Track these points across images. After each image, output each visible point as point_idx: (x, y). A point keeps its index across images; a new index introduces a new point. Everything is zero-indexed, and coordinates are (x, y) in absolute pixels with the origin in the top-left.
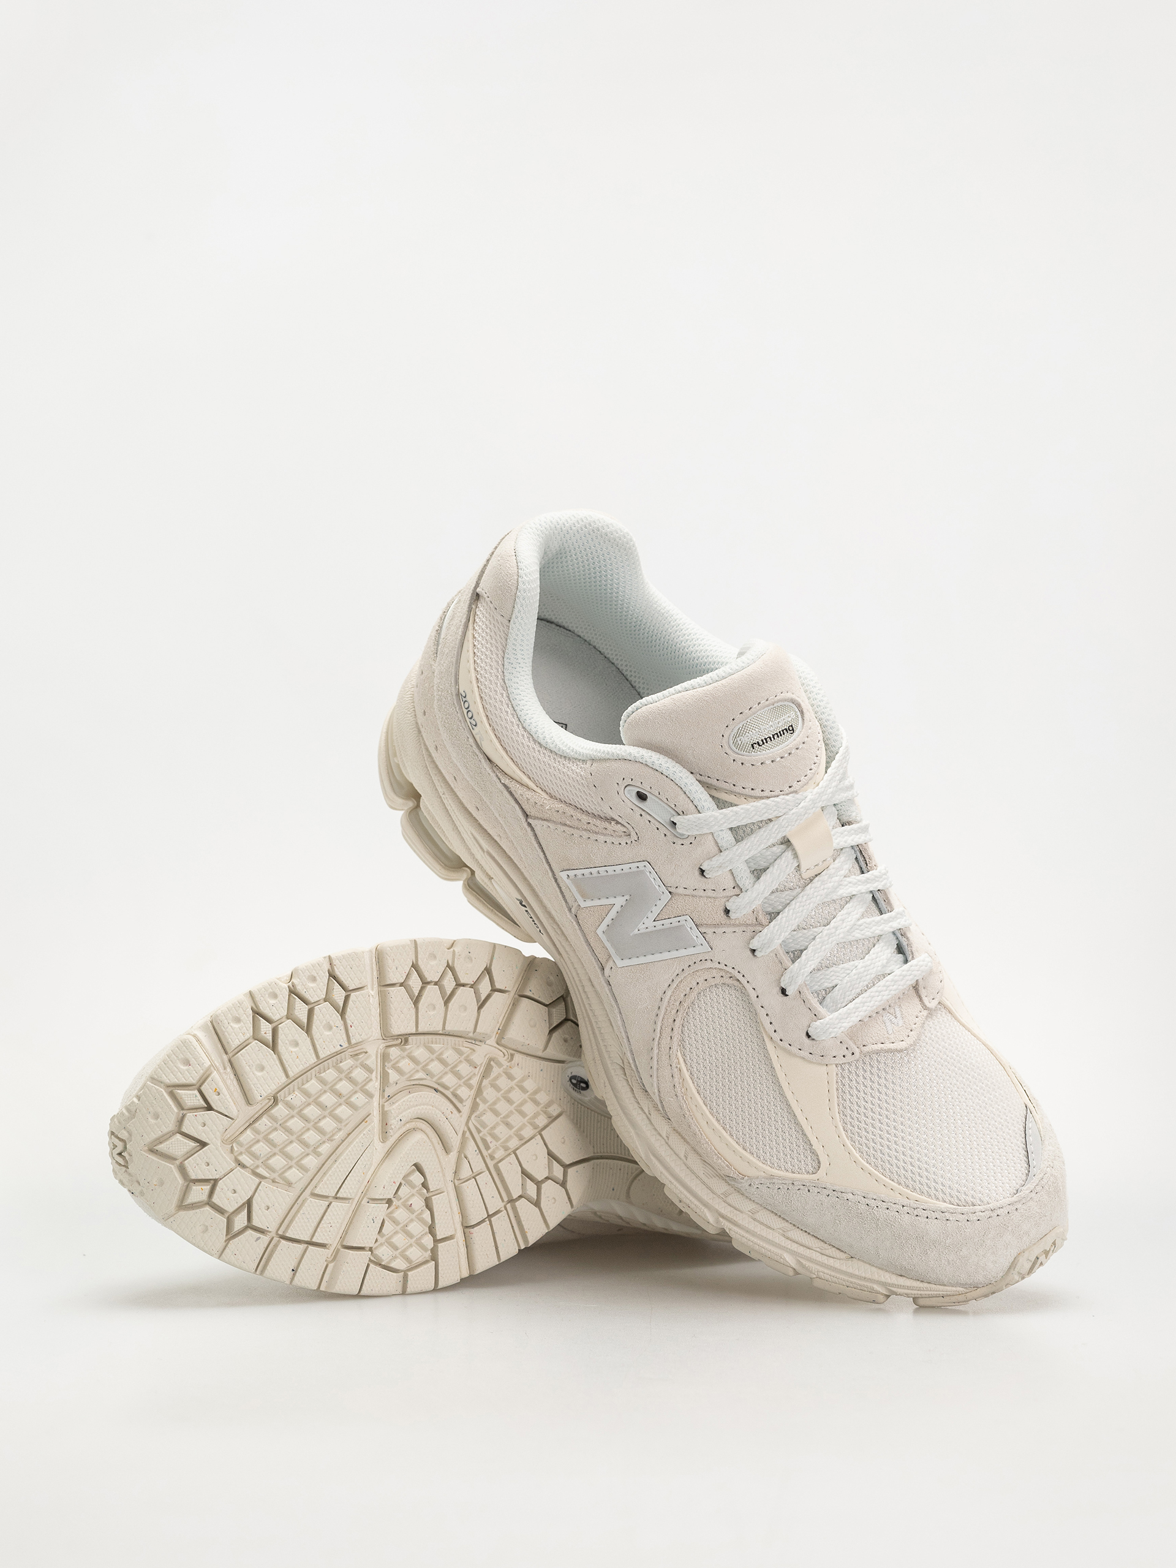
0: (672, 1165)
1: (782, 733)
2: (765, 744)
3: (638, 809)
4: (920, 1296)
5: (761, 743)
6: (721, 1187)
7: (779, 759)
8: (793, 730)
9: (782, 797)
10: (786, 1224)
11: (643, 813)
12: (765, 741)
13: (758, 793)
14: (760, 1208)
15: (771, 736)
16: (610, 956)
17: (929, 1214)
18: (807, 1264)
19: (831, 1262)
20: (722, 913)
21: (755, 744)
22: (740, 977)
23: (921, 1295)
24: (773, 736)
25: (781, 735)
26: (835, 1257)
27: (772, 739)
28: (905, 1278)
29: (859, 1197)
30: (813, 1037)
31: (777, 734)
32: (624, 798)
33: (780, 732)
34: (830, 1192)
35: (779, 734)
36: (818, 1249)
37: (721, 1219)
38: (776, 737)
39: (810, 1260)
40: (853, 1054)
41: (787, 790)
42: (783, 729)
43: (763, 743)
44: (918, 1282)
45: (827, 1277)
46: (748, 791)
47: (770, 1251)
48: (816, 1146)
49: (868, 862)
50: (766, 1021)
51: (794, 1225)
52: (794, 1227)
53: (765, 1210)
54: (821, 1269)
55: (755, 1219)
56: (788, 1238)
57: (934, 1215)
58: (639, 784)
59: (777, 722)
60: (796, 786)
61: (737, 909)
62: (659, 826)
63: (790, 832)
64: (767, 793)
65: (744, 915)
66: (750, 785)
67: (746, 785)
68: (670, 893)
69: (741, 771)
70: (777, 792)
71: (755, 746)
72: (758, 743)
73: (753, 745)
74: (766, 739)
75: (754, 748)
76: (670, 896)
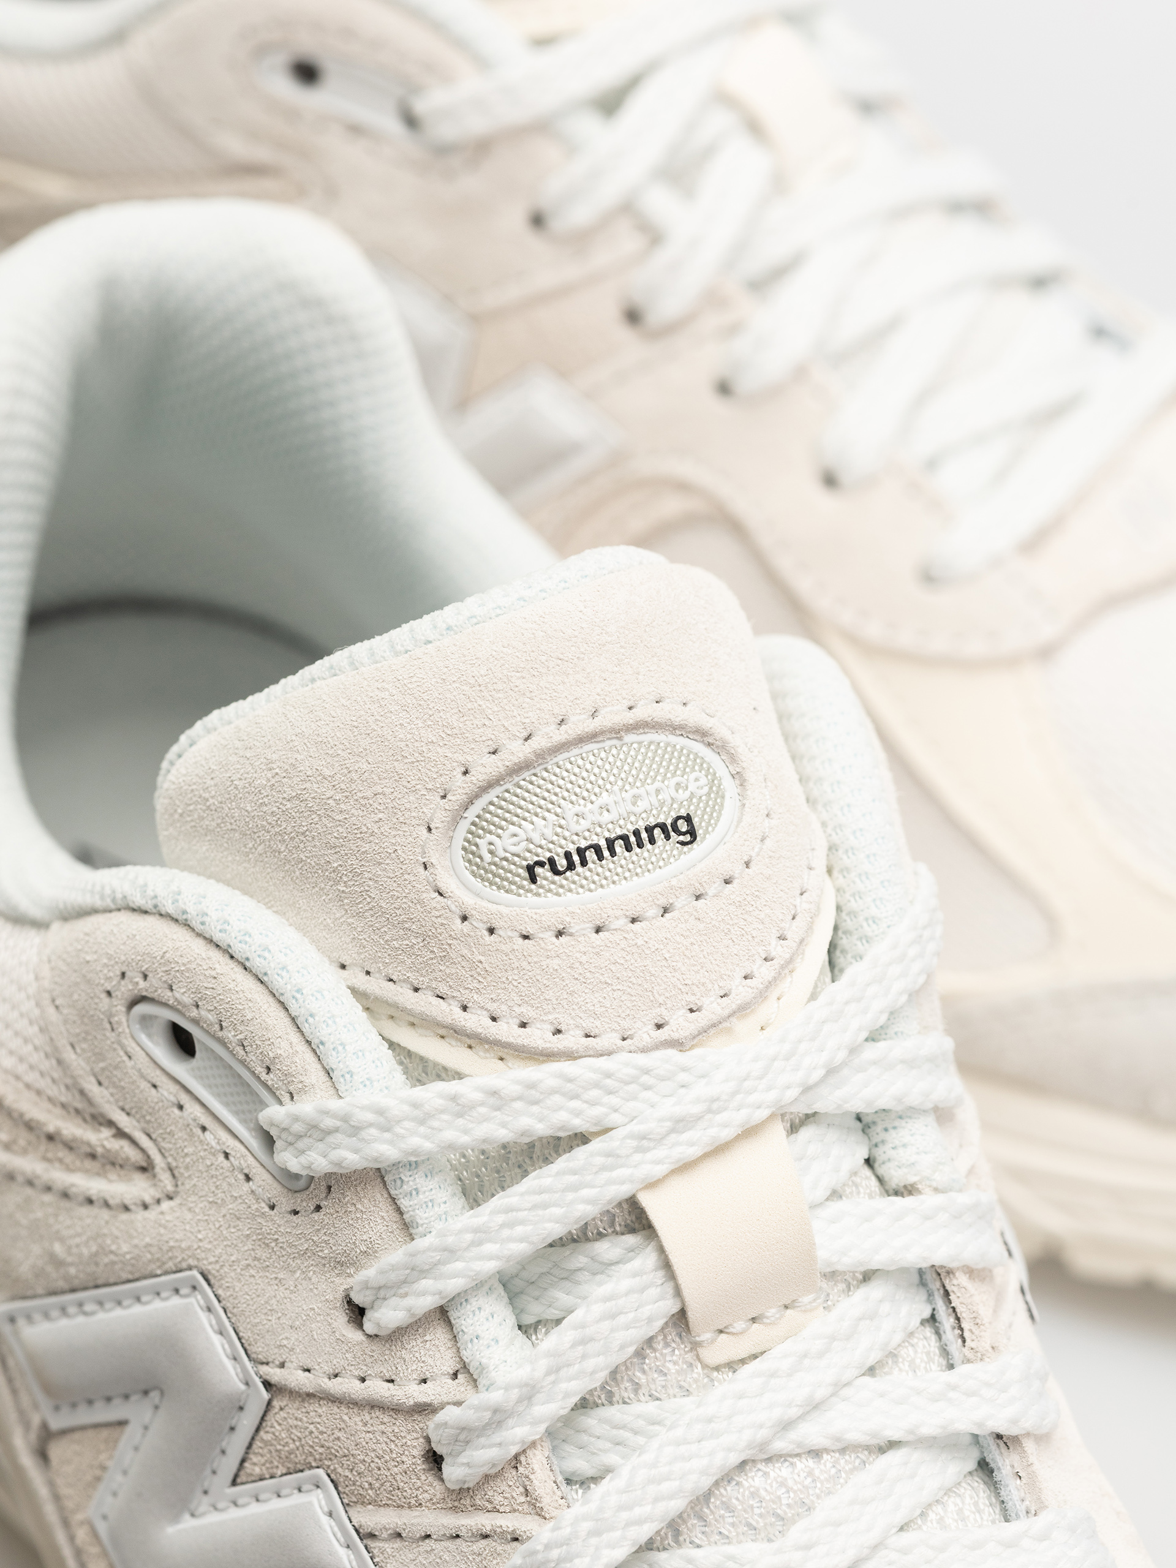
1: (644, 835)
2: (579, 869)
3: (174, 1088)
5: (562, 863)
7: (623, 922)
8: (692, 832)
9: (623, 1056)
11: (184, 1099)
12: (576, 858)
13: (538, 1037)
15: (603, 844)
20: (421, 1465)
21: (541, 864)
24: (610, 844)
25: (640, 845)
27: (606, 853)
31: (625, 838)
33: (637, 833)
35: (633, 839)
38: (619, 846)
41: (646, 1034)
42: (652, 822)
43: (571, 866)
46: (507, 1031)
49: (966, 1334)
58: (167, 996)
59: (627, 796)
60: (680, 1025)
61: (521, 1409)
62: (231, 1143)
63: (652, 1185)
64: (571, 1040)
65: (487, 1478)
66: (516, 1008)
67: (504, 1007)
68: (267, 1385)
69: (482, 958)
70: (608, 1040)
71: (538, 870)
72: (552, 862)
73: (530, 869)
74: (581, 852)
75: (533, 879)
76: (266, 1395)
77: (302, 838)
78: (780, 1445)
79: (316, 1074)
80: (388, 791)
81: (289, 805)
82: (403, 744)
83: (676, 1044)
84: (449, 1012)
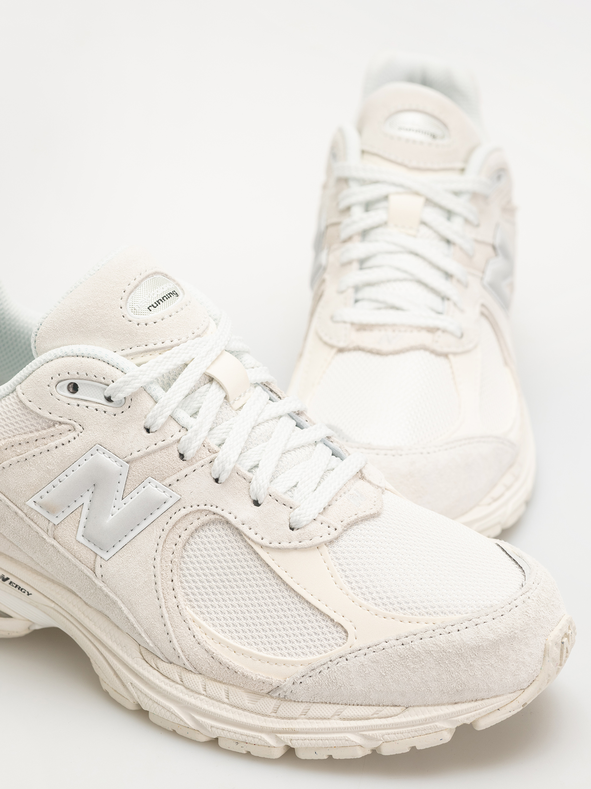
0: (218, 711)
1: (169, 295)
2: (159, 306)
4: (480, 716)
5: (155, 305)
6: (269, 704)
7: (175, 314)
8: (177, 294)
10: (338, 707)
13: (168, 344)
14: (310, 705)
15: (162, 299)
16: (96, 554)
17: (459, 626)
18: (370, 733)
19: (390, 721)
20: (178, 460)
21: (150, 306)
22: (213, 509)
23: (479, 714)
25: (169, 298)
26: (393, 714)
28: (460, 704)
29: (392, 641)
30: (297, 527)
31: (165, 296)
32: (59, 396)
33: (167, 295)
34: (366, 650)
35: (167, 297)
36: (375, 716)
37: (279, 735)
38: (165, 299)
39: (373, 728)
40: (336, 529)
41: (192, 336)
42: (169, 292)
43: (157, 305)
44: (473, 703)
45: (393, 737)
46: (160, 345)
47: (333, 739)
48: (337, 618)
50: (251, 534)
51: (346, 704)
52: (346, 706)
53: (314, 705)
54: (384, 732)
55: (309, 719)
56: (344, 719)
57: (464, 626)
58: (67, 376)
60: (197, 332)
61: (190, 446)
62: (97, 406)
63: (208, 368)
64: (176, 341)
65: (197, 451)
66: (160, 339)
67: (157, 340)
68: (127, 462)
69: (147, 331)
70: (184, 339)
71: (150, 308)
72: (153, 305)
73: (148, 308)
74: (158, 301)
75: (150, 310)
76: (128, 465)
77: (88, 324)
78: (260, 420)
79: (119, 373)
80: (107, 302)
81: (82, 317)
82: (107, 290)
83: (199, 336)
84: (143, 348)
